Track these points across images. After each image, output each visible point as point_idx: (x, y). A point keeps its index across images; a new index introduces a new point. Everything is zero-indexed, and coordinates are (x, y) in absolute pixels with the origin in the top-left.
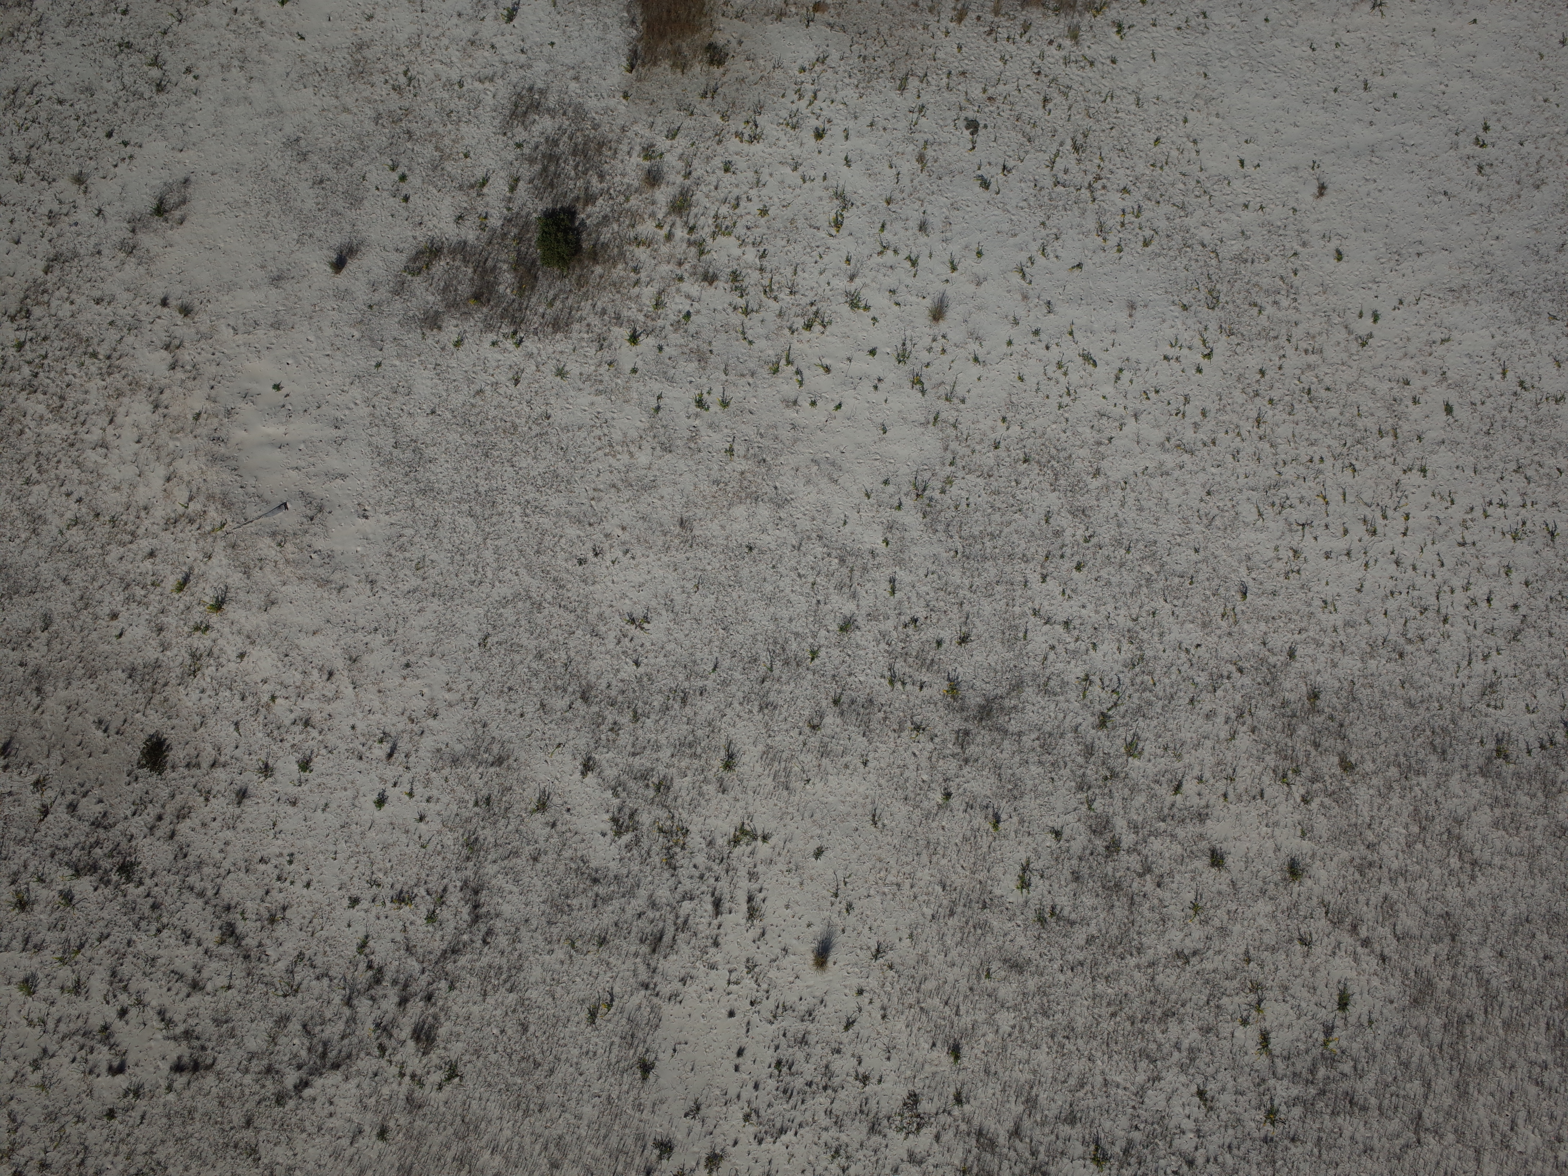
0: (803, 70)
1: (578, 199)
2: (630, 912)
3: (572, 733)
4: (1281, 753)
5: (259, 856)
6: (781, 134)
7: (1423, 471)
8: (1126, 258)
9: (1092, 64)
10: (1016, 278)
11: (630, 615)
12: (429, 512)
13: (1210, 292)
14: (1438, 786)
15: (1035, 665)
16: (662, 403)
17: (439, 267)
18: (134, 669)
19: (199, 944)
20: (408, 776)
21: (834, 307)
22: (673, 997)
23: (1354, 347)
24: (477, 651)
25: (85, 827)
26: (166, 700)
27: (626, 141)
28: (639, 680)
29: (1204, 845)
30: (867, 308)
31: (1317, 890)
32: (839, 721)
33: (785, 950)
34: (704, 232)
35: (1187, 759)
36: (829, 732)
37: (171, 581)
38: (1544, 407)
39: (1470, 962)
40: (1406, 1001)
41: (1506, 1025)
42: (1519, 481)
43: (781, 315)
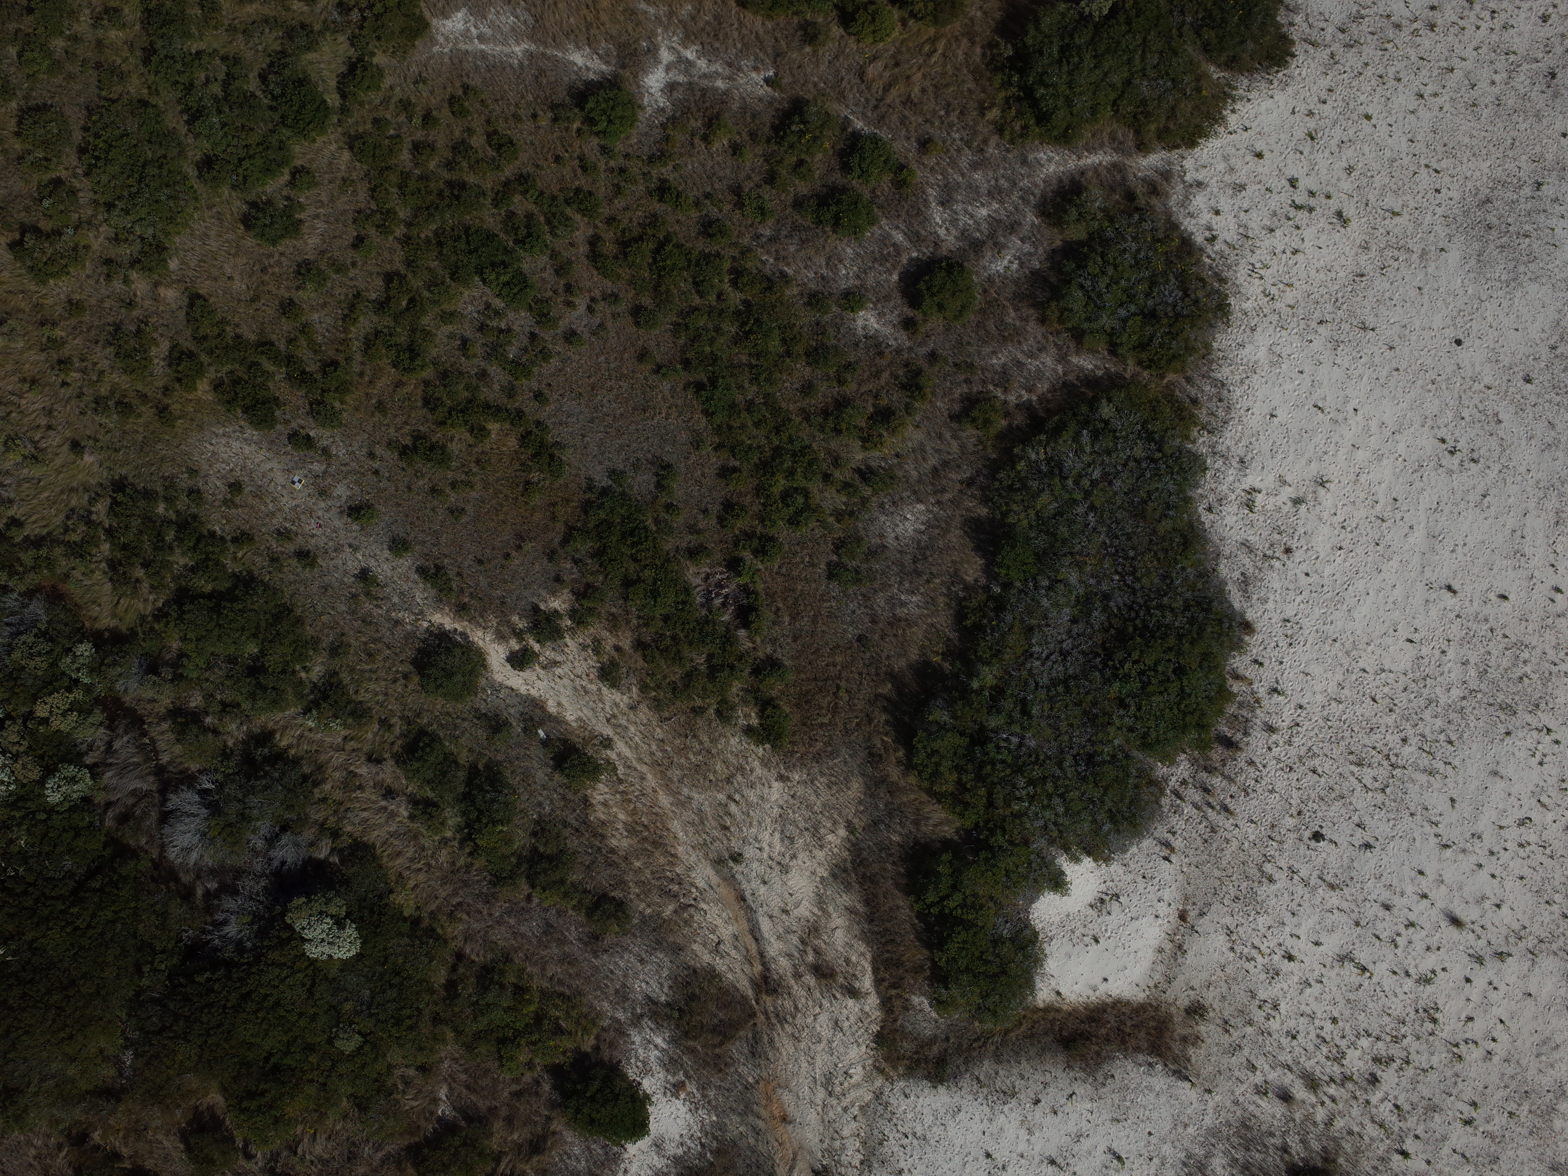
0: (1232, 949)
1: (1282, 1159)
6: (1279, 986)
8: (1456, 762)
9: (1297, 724)
10: (1448, 853)
13: (1501, 708)
16: (1459, 1151)
21: (1425, 996)
27: (1247, 1105)
30: (1434, 972)
34: (1336, 1071)
43: (1418, 1038)
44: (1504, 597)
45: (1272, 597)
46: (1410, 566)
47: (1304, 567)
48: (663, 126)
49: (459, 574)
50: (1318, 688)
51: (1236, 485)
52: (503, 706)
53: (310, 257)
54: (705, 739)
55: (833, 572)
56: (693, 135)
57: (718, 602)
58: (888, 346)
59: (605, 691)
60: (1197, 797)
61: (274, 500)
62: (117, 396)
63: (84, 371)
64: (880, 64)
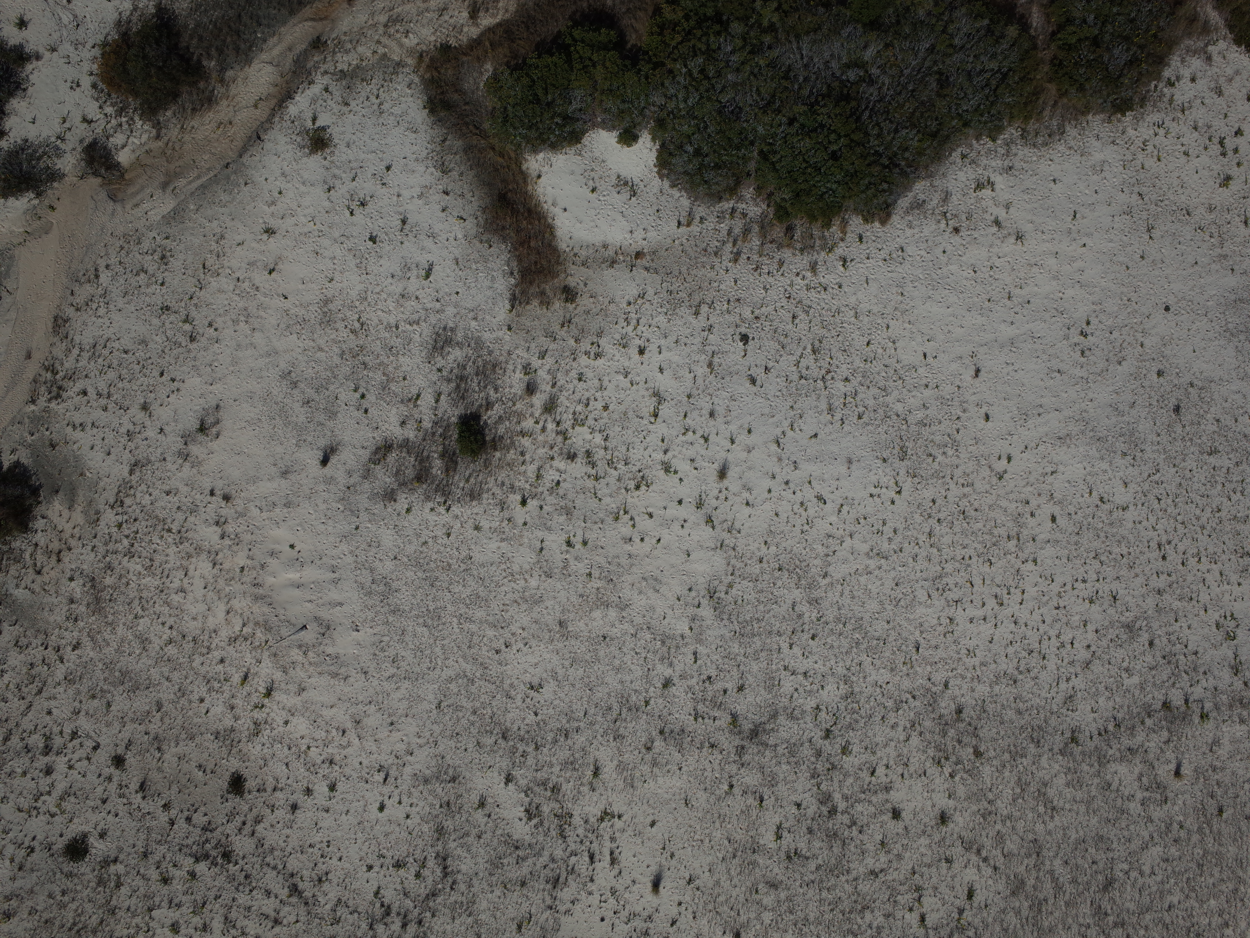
0: (629, 304)
1: (481, 406)
2: (539, 866)
3: (498, 759)
4: (938, 748)
5: (308, 843)
6: (616, 352)
7: (1035, 561)
8: (847, 428)
9: (825, 289)
10: (774, 447)
11: (530, 683)
12: (398, 625)
13: (901, 449)
14: (1034, 763)
15: (785, 701)
16: (544, 545)
17: (392, 457)
18: (218, 733)
19: (276, 897)
20: (397, 792)
21: (654, 473)
22: (567, 912)
23: (994, 480)
24: (435, 712)
25: (198, 831)
26: (240, 751)
27: (511, 362)
28: (538, 724)
29: (889, 806)
30: (676, 472)
31: (957, 829)
32: (663, 744)
33: (634, 882)
34: (567, 424)
35: (879, 754)
36: (657, 751)
37: (237, 678)
38: (1115, 515)
39: (1048, 867)
40: (1008, 892)
41: (1067, 904)
42: (1096, 564)
43: (619, 479)
45: (916, 231)
46: (982, 334)
47: (949, 248)
50: (860, 295)
51: (991, 170)
60: (737, 231)
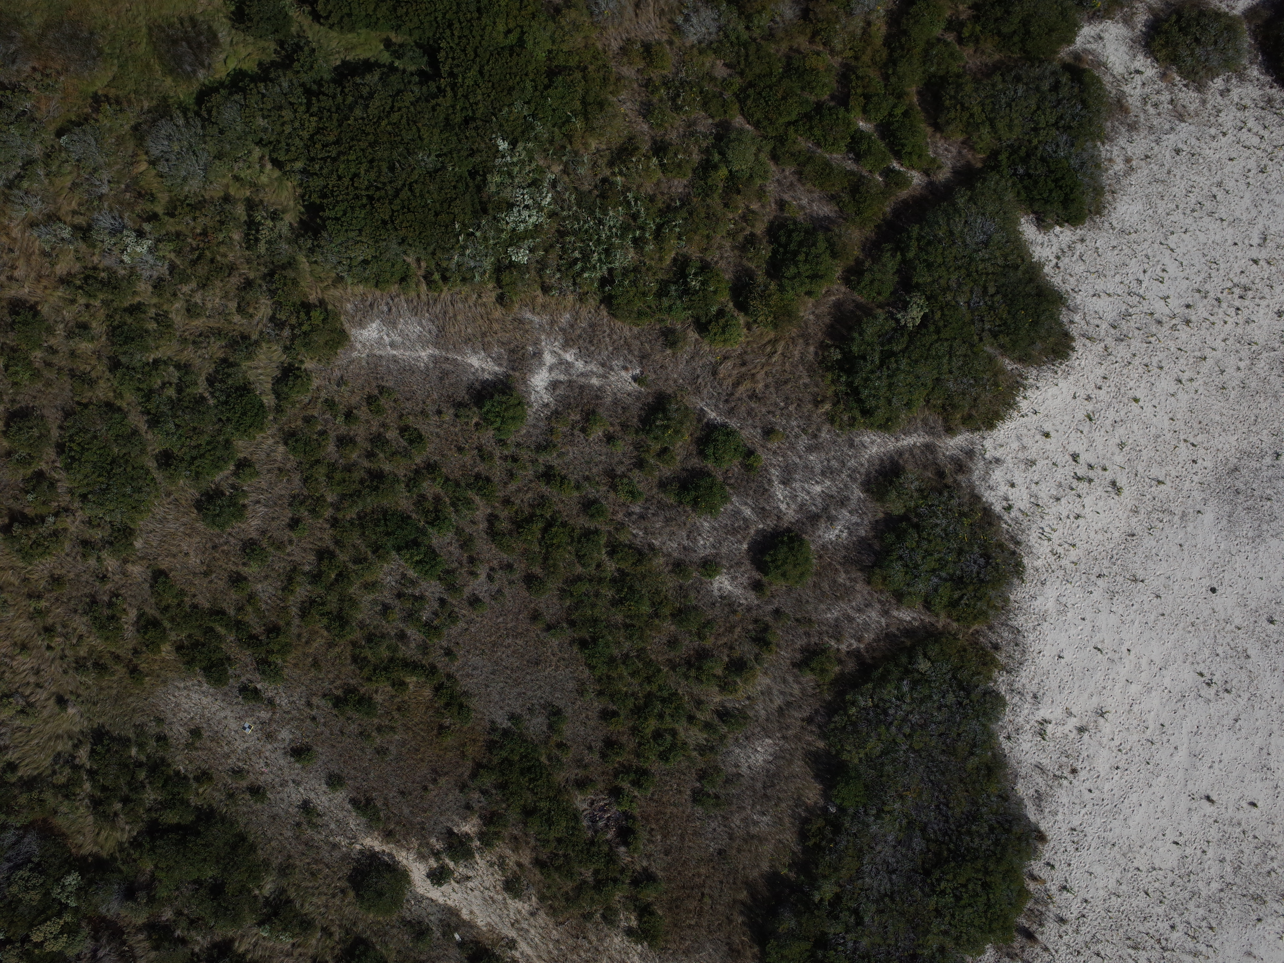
44: (1254, 805)
45: (1061, 810)
46: (1175, 781)
47: (1088, 785)
48: (548, 418)
49: (386, 804)
50: (1100, 884)
51: (1031, 717)
52: (424, 914)
53: (254, 535)
54: (594, 938)
55: (698, 797)
56: (573, 428)
57: (601, 824)
58: (740, 605)
59: (509, 901)
61: (228, 743)
62: (94, 657)
63: (65, 636)
64: (729, 364)
